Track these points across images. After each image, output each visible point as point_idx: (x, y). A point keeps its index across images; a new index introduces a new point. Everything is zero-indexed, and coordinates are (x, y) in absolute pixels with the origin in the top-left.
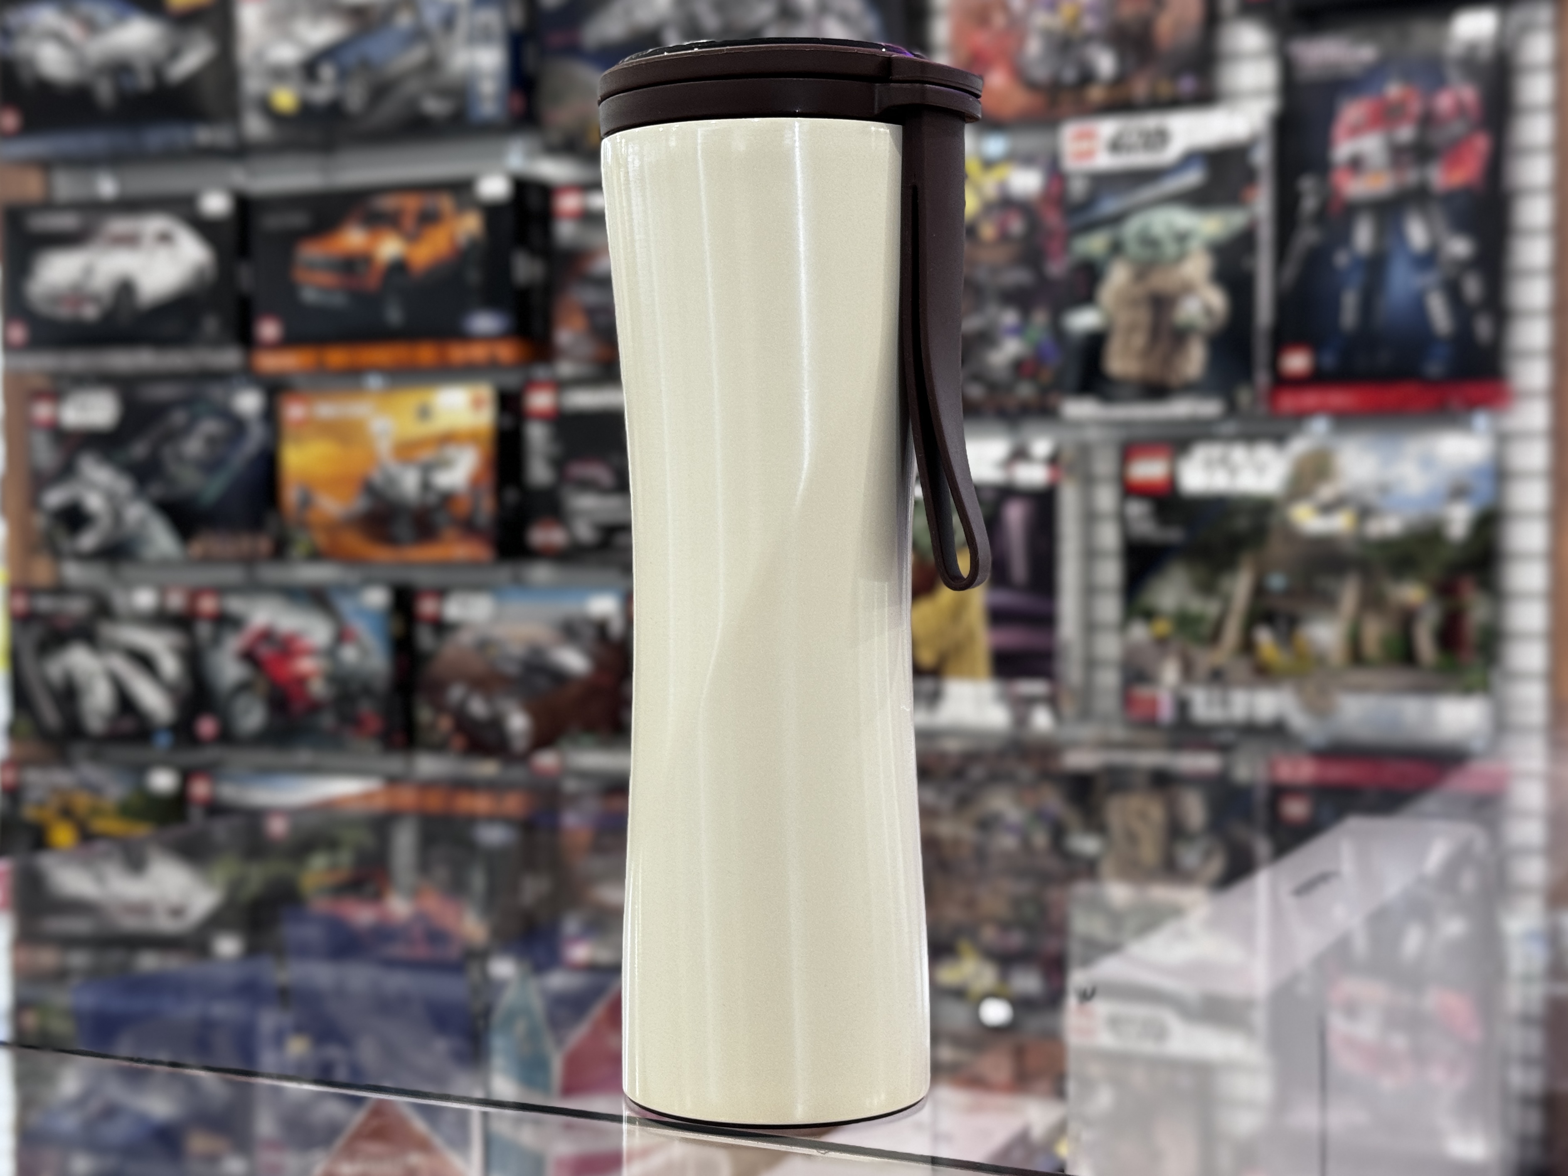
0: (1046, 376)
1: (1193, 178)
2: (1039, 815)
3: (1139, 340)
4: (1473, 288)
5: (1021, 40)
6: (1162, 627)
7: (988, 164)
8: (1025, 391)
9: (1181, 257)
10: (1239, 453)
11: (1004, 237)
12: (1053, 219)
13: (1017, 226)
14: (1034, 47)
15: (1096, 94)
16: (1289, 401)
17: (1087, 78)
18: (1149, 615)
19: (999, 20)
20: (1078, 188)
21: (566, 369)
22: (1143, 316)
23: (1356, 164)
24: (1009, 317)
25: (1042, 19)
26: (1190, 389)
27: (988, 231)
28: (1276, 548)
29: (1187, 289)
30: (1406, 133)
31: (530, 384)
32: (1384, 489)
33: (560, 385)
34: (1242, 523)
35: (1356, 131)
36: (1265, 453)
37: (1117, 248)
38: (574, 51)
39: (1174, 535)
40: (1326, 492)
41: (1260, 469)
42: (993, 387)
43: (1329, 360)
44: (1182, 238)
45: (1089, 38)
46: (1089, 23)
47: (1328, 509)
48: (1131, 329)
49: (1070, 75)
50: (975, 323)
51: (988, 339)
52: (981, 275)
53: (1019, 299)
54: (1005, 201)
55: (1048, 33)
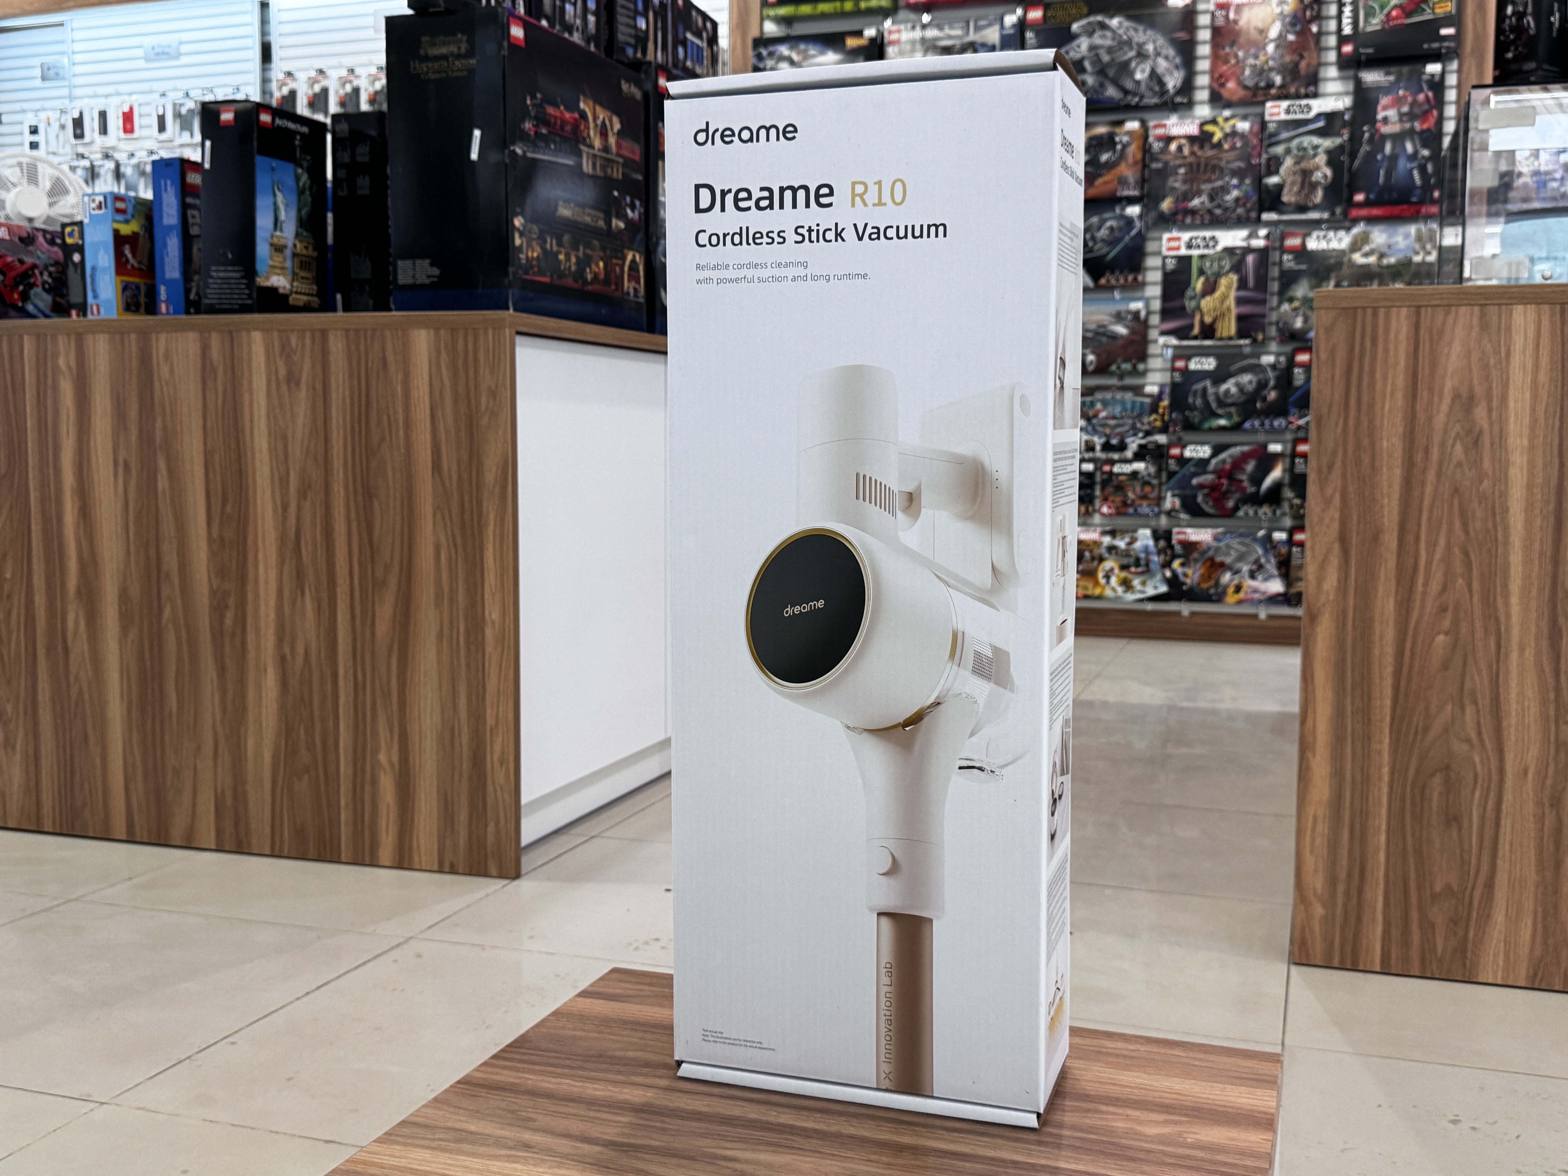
0: (1249, 205)
1: (1321, 124)
3: (1296, 189)
4: (1430, 168)
6: (1296, 304)
7: (1227, 119)
8: (1240, 211)
9: (1315, 155)
10: (1331, 234)
11: (1233, 148)
12: (1256, 141)
13: (1239, 144)
14: (1247, 72)
15: (1273, 91)
16: (1355, 213)
17: (1270, 85)
18: (1291, 300)
19: (1233, 61)
20: (1271, 127)
22: (1299, 179)
23: (1385, 120)
24: (1235, 181)
25: (1251, 61)
26: (1316, 208)
27: (1225, 145)
28: (1345, 270)
29: (1317, 168)
30: (1405, 109)
32: (1389, 246)
34: (1332, 261)
35: (1385, 108)
36: (1342, 233)
37: (1288, 151)
39: (1303, 267)
40: (1367, 248)
41: (1340, 240)
42: (1226, 209)
43: (1372, 196)
44: (1316, 147)
45: (1271, 69)
46: (1271, 63)
47: (1366, 255)
48: (1293, 183)
49: (1262, 84)
50: (1219, 183)
51: (1225, 190)
52: (1223, 164)
53: (1239, 173)
54: (1234, 133)
55: (1254, 67)
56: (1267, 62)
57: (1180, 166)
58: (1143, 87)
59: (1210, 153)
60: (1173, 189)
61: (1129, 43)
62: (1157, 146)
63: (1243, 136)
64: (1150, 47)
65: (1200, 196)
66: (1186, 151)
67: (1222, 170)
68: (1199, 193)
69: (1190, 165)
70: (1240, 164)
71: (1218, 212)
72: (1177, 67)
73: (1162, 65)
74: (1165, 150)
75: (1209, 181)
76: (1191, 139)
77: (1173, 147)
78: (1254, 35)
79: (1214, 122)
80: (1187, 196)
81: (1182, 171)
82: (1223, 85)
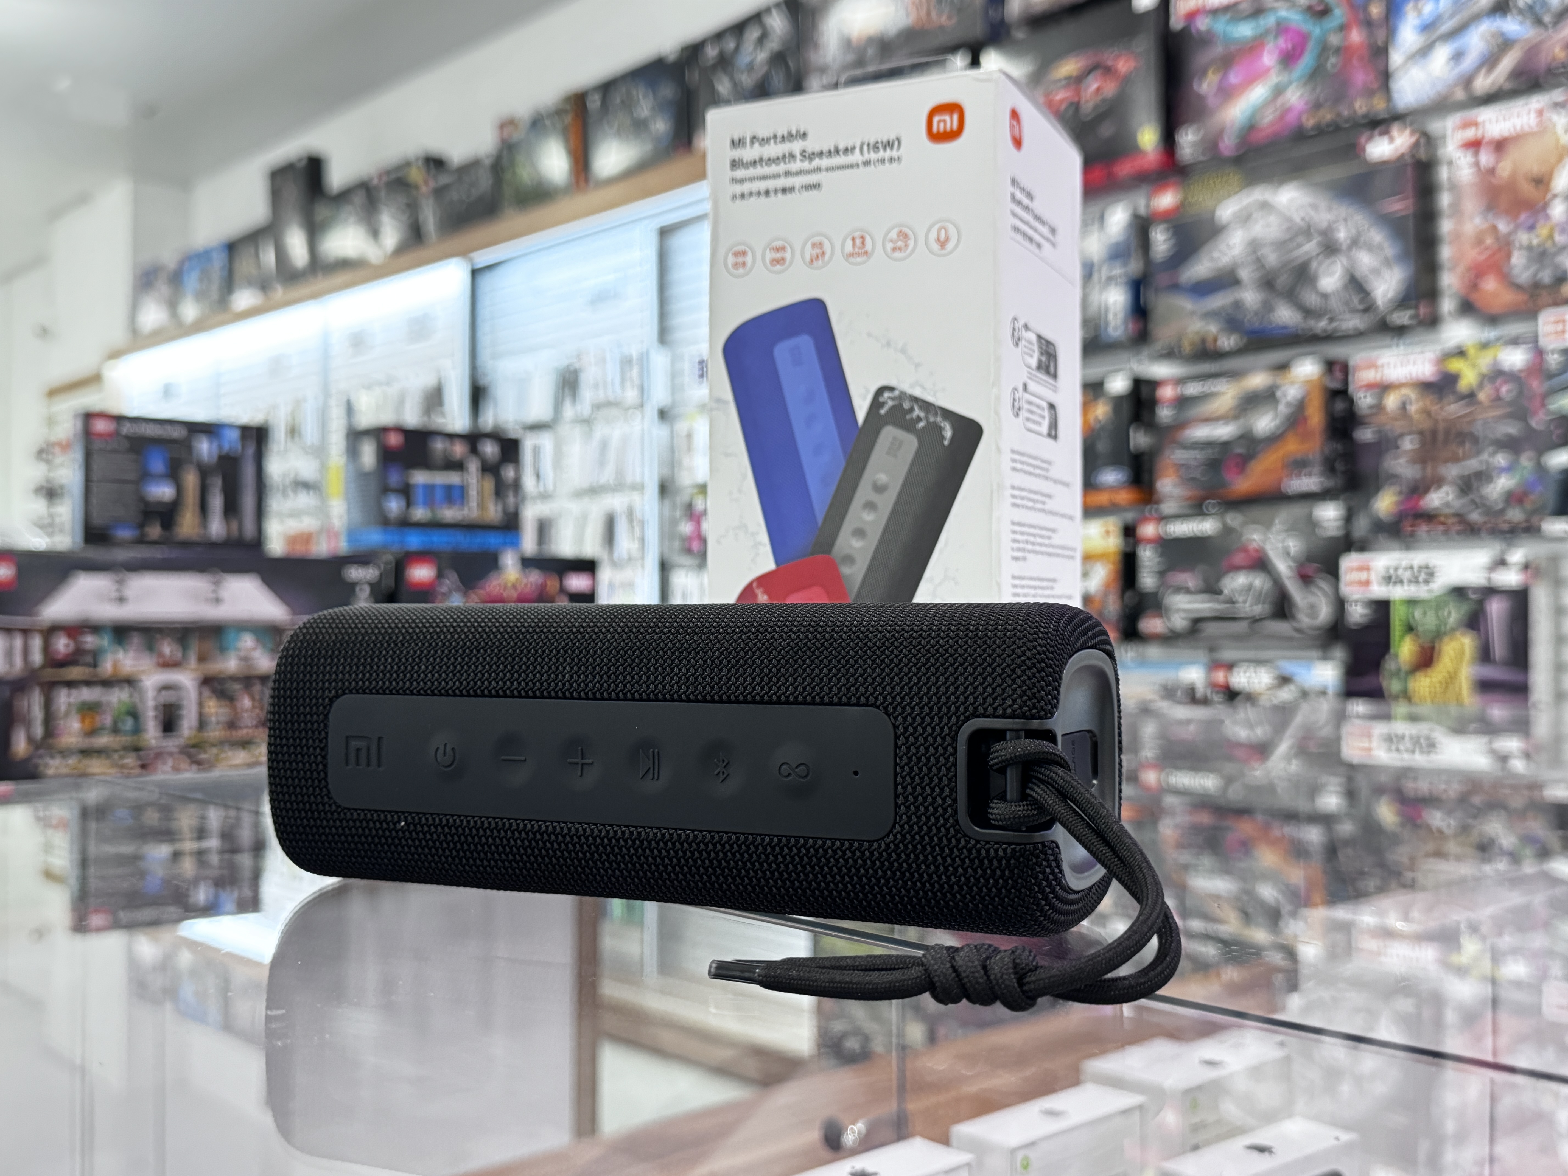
0: (1531, 504)
2: (1528, 839)
5: (1509, 256)
7: (1485, 347)
8: (1515, 514)
11: (1496, 399)
12: (1537, 386)
13: (1506, 393)
20: (1553, 360)
21: (1168, 507)
24: (1501, 459)
27: (1482, 396)
31: (1145, 520)
33: (1163, 519)
38: (1175, 287)
42: (1489, 512)
50: (1473, 464)
51: (1484, 476)
52: (1478, 429)
53: (1512, 445)
54: (1498, 374)
55: (1530, 248)
56: (1551, 236)
57: (1402, 435)
58: (1335, 304)
59: (1453, 409)
60: (1393, 478)
61: (1307, 231)
62: (1364, 400)
63: (1511, 376)
64: (1342, 235)
65: (1439, 487)
66: (1413, 409)
67: (1476, 440)
68: (1437, 482)
69: (1421, 433)
70: (1511, 429)
71: (1475, 516)
72: (1387, 263)
73: (1365, 260)
74: (1379, 407)
75: (1456, 459)
76: (1426, 387)
77: (1391, 401)
78: (1527, 189)
79: (1460, 353)
80: (1418, 489)
81: (1408, 444)
82: (1474, 286)
